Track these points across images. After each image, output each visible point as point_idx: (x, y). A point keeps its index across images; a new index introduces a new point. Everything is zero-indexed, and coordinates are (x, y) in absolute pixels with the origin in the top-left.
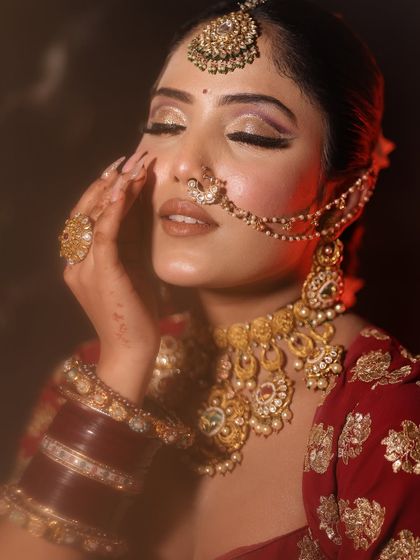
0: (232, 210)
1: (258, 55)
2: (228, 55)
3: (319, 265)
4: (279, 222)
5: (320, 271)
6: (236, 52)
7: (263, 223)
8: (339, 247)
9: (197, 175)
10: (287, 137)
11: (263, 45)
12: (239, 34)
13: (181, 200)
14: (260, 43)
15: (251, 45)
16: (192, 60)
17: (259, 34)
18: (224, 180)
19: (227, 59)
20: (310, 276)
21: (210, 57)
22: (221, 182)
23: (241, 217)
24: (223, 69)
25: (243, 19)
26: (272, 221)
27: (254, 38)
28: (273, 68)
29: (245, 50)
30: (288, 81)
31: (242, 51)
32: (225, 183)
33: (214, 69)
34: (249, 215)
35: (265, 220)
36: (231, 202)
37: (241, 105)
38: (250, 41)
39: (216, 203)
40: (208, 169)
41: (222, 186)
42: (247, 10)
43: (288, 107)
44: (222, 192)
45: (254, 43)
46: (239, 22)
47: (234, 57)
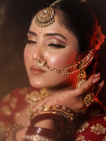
0: (49, 68)
1: (54, 21)
2: (46, 22)
3: (79, 79)
4: (64, 70)
5: (80, 81)
6: (48, 21)
7: (59, 71)
8: (85, 73)
9: (39, 58)
10: (65, 45)
11: (56, 18)
12: (49, 15)
13: (35, 66)
14: (55, 17)
15: (52, 18)
16: (36, 23)
17: (55, 14)
18: (46, 60)
19: (45, 23)
20: (78, 83)
21: (41, 22)
22: (45, 60)
23: (52, 70)
24: (44, 26)
25: (50, 10)
26: (61, 70)
27: (53, 16)
28: (59, 25)
29: (50, 20)
30: (64, 28)
31: (49, 20)
32: (47, 60)
33: (42, 26)
34: (54, 69)
35: (59, 70)
36: (49, 66)
37: (50, 37)
38: (52, 17)
39: (44, 66)
40: (42, 56)
41: (46, 61)
42: (52, 7)
43: (64, 36)
44: (46, 63)
45: (53, 18)
46: (49, 11)
47: (47, 22)
